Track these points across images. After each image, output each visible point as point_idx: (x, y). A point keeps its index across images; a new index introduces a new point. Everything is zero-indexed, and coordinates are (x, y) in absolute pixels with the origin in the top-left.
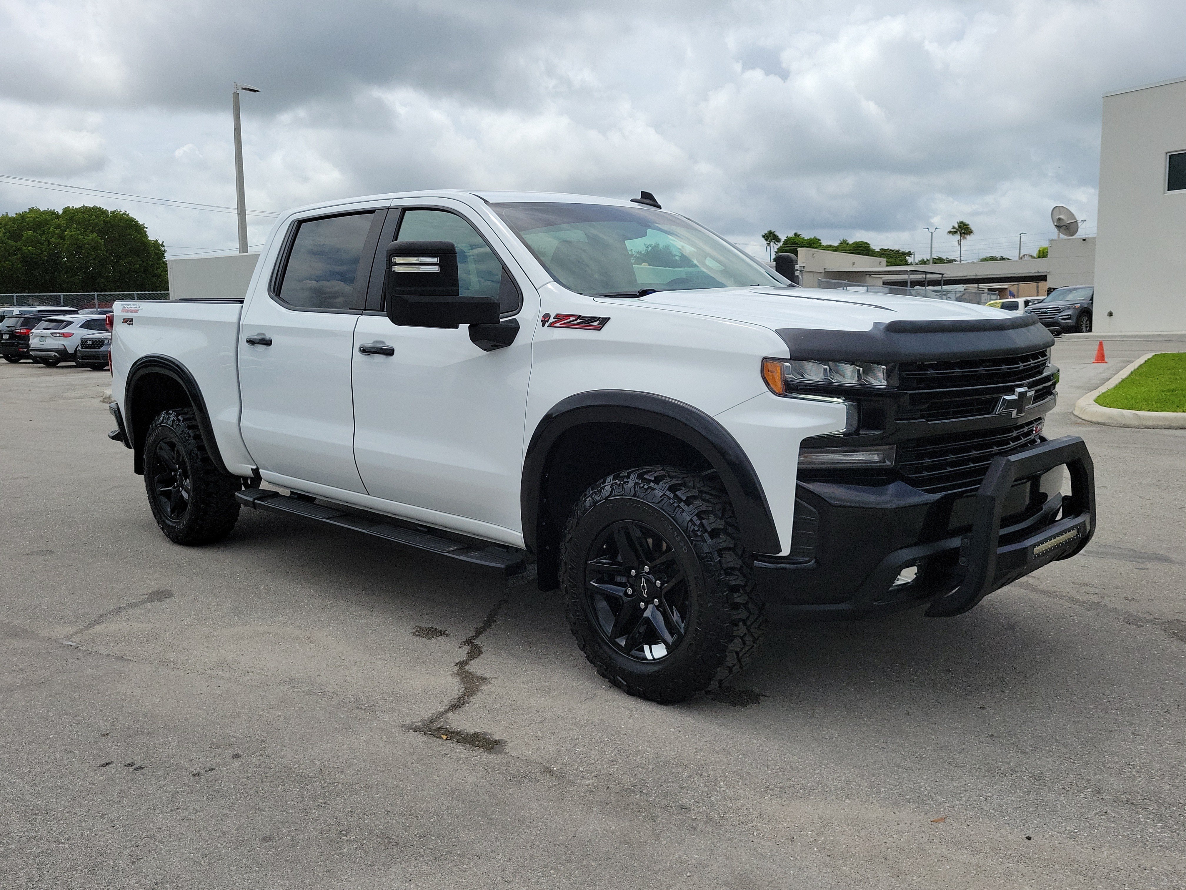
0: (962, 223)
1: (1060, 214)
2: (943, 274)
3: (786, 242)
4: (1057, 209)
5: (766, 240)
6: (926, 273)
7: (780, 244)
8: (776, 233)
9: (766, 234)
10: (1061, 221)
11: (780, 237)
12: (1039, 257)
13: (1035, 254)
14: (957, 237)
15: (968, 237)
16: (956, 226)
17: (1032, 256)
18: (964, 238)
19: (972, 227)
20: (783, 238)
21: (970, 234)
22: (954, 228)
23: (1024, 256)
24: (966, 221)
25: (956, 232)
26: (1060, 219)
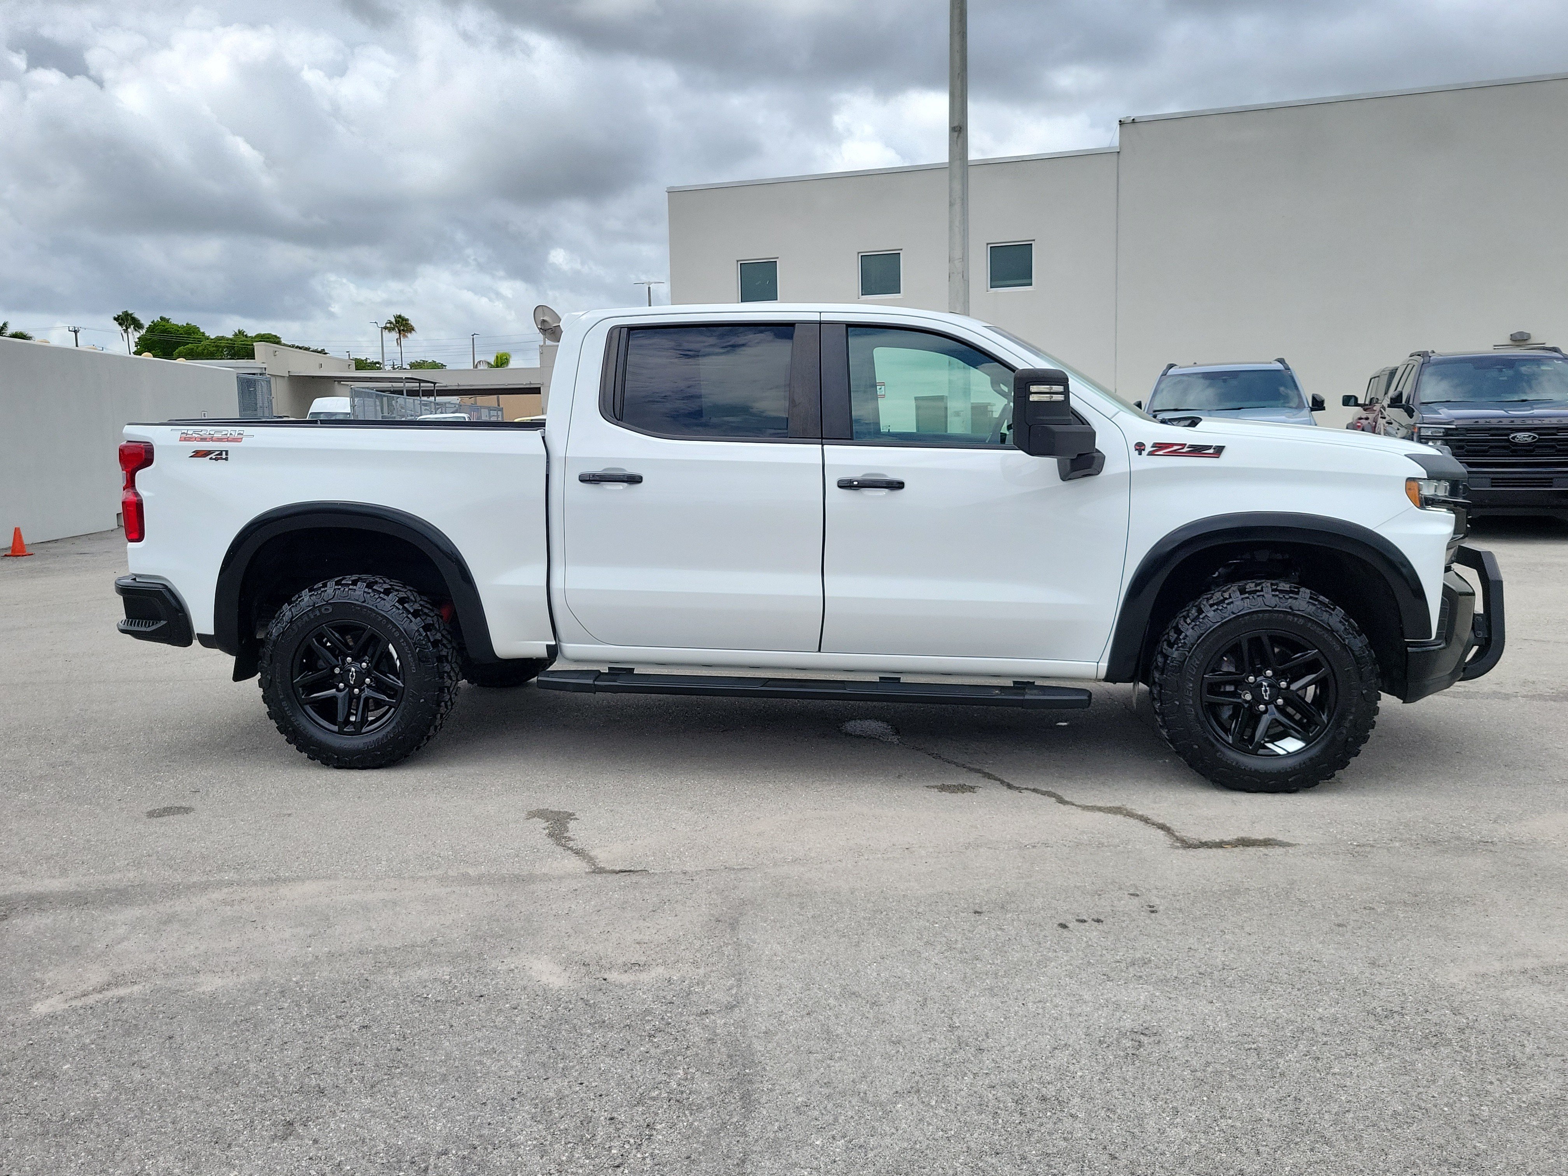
0: (400, 316)
1: (544, 315)
2: (435, 383)
3: (151, 329)
4: (540, 309)
5: (120, 324)
6: (420, 381)
7: (143, 332)
8: (136, 316)
9: (119, 316)
10: (545, 323)
11: (142, 322)
12: (497, 367)
13: (492, 360)
14: (395, 335)
15: (409, 335)
16: (393, 320)
17: (489, 363)
18: (405, 336)
19: (412, 322)
20: (146, 323)
21: (411, 332)
22: (391, 323)
23: (479, 362)
24: (405, 315)
25: (393, 329)
26: (544, 321)
